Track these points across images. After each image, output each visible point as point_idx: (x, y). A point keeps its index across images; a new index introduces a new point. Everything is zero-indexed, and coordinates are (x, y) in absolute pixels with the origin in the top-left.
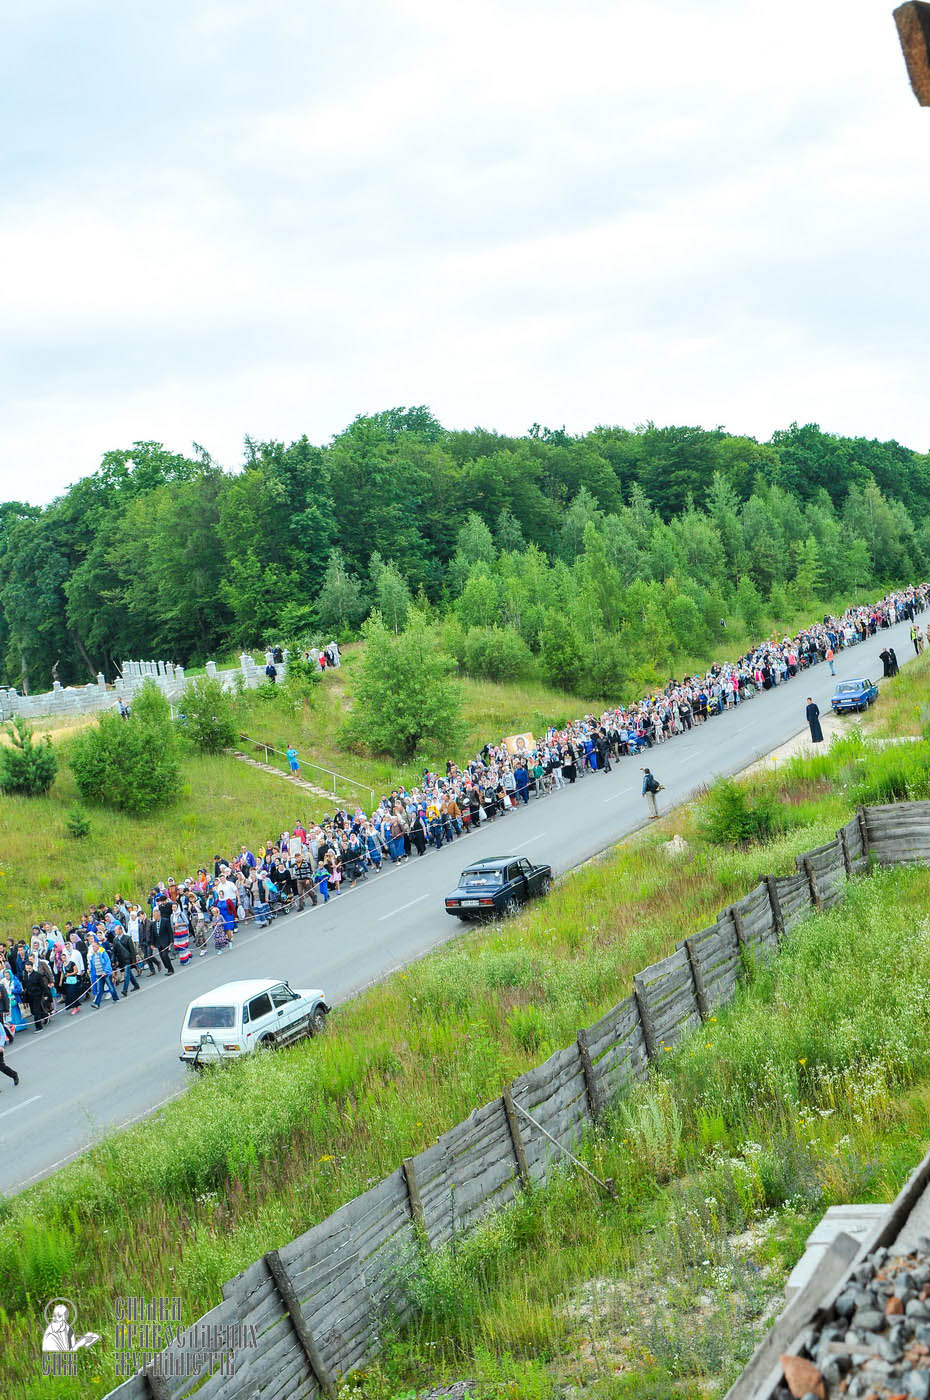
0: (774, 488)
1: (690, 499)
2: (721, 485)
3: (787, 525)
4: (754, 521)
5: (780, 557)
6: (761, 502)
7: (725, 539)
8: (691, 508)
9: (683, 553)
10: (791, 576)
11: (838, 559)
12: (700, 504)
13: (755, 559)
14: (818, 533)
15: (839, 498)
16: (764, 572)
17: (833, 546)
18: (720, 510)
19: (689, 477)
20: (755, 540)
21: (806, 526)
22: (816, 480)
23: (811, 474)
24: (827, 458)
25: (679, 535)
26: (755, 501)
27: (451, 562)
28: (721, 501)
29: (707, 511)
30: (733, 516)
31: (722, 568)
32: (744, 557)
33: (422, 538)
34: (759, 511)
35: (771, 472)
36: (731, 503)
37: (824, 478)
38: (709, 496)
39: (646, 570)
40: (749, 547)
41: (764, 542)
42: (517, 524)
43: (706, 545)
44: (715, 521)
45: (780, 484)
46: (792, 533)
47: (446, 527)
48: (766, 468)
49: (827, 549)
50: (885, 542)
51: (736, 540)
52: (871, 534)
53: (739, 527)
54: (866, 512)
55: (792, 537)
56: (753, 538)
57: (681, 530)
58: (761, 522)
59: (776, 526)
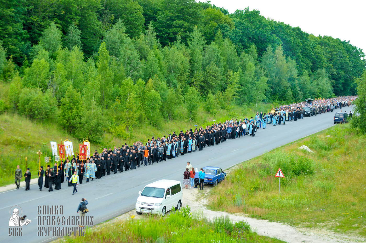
0: (226, 40)
1: (179, 37)
2: (196, 34)
3: (228, 62)
4: (210, 55)
5: (220, 77)
6: (217, 47)
7: (192, 62)
8: (179, 42)
10: (223, 89)
12: (184, 40)
13: (206, 76)
14: (244, 68)
15: (261, 51)
16: (210, 83)
17: (250, 77)
18: (194, 46)
19: (183, 25)
20: (208, 66)
21: (238, 64)
22: (252, 39)
23: (250, 36)
24: (260, 29)
25: (166, 56)
26: (213, 45)
27: (34, 46)
28: (195, 41)
29: (187, 45)
30: (199, 51)
31: (185, 78)
32: (199, 75)
33: (24, 29)
34: (214, 50)
35: (228, 31)
36: (200, 44)
37: (257, 39)
38: (189, 37)
39: (141, 72)
40: (204, 69)
41: (213, 67)
42: (79, 32)
43: (179, 64)
44: (189, 51)
45: (230, 38)
46: (230, 66)
47: (40, 26)
48: (226, 28)
49: (246, 78)
50: (280, 79)
51: (198, 64)
52: (274, 74)
53: (201, 57)
54: (273, 62)
55: (230, 68)
56: (208, 64)
57: (168, 53)
58: (213, 57)
59: (221, 61)
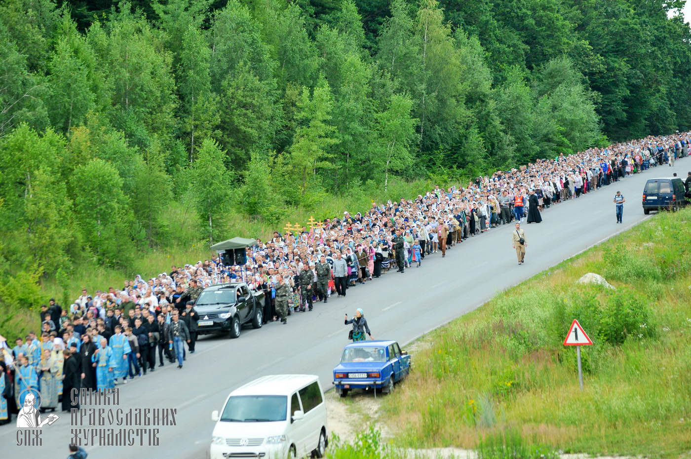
3: (284, 57)
4: (230, 43)
5: (268, 111)
6: (246, 14)
7: (179, 69)
9: (107, 85)
10: (282, 145)
11: (363, 123)
13: (227, 110)
14: (334, 75)
16: (240, 131)
17: (357, 100)
18: (176, 17)
20: (229, 76)
21: (315, 62)
25: (102, 53)
26: (236, 10)
29: (152, 17)
30: (196, 31)
34: (241, 26)
36: (196, 9)
39: (40, 109)
40: (217, 89)
41: (243, 81)
43: (146, 77)
44: (164, 36)
49: (346, 105)
50: (442, 101)
51: (198, 73)
52: (422, 87)
53: (205, 51)
54: (417, 48)
55: (291, 79)
56: (227, 73)
57: (105, 44)
58: (241, 48)
59: (266, 57)
